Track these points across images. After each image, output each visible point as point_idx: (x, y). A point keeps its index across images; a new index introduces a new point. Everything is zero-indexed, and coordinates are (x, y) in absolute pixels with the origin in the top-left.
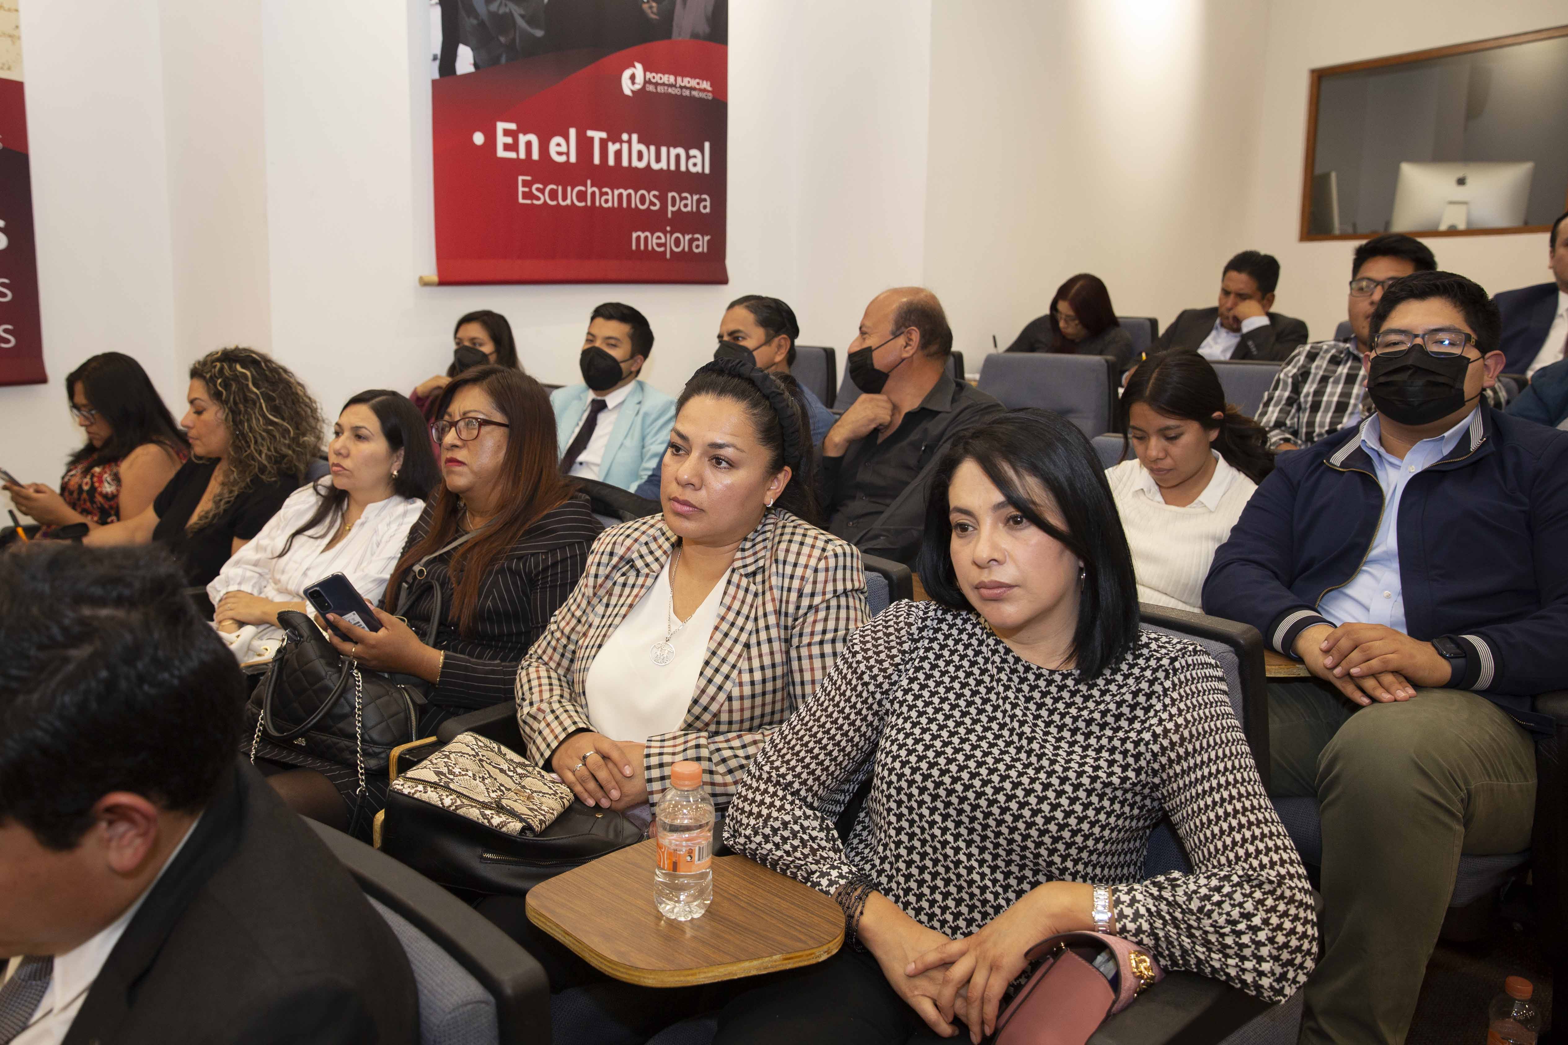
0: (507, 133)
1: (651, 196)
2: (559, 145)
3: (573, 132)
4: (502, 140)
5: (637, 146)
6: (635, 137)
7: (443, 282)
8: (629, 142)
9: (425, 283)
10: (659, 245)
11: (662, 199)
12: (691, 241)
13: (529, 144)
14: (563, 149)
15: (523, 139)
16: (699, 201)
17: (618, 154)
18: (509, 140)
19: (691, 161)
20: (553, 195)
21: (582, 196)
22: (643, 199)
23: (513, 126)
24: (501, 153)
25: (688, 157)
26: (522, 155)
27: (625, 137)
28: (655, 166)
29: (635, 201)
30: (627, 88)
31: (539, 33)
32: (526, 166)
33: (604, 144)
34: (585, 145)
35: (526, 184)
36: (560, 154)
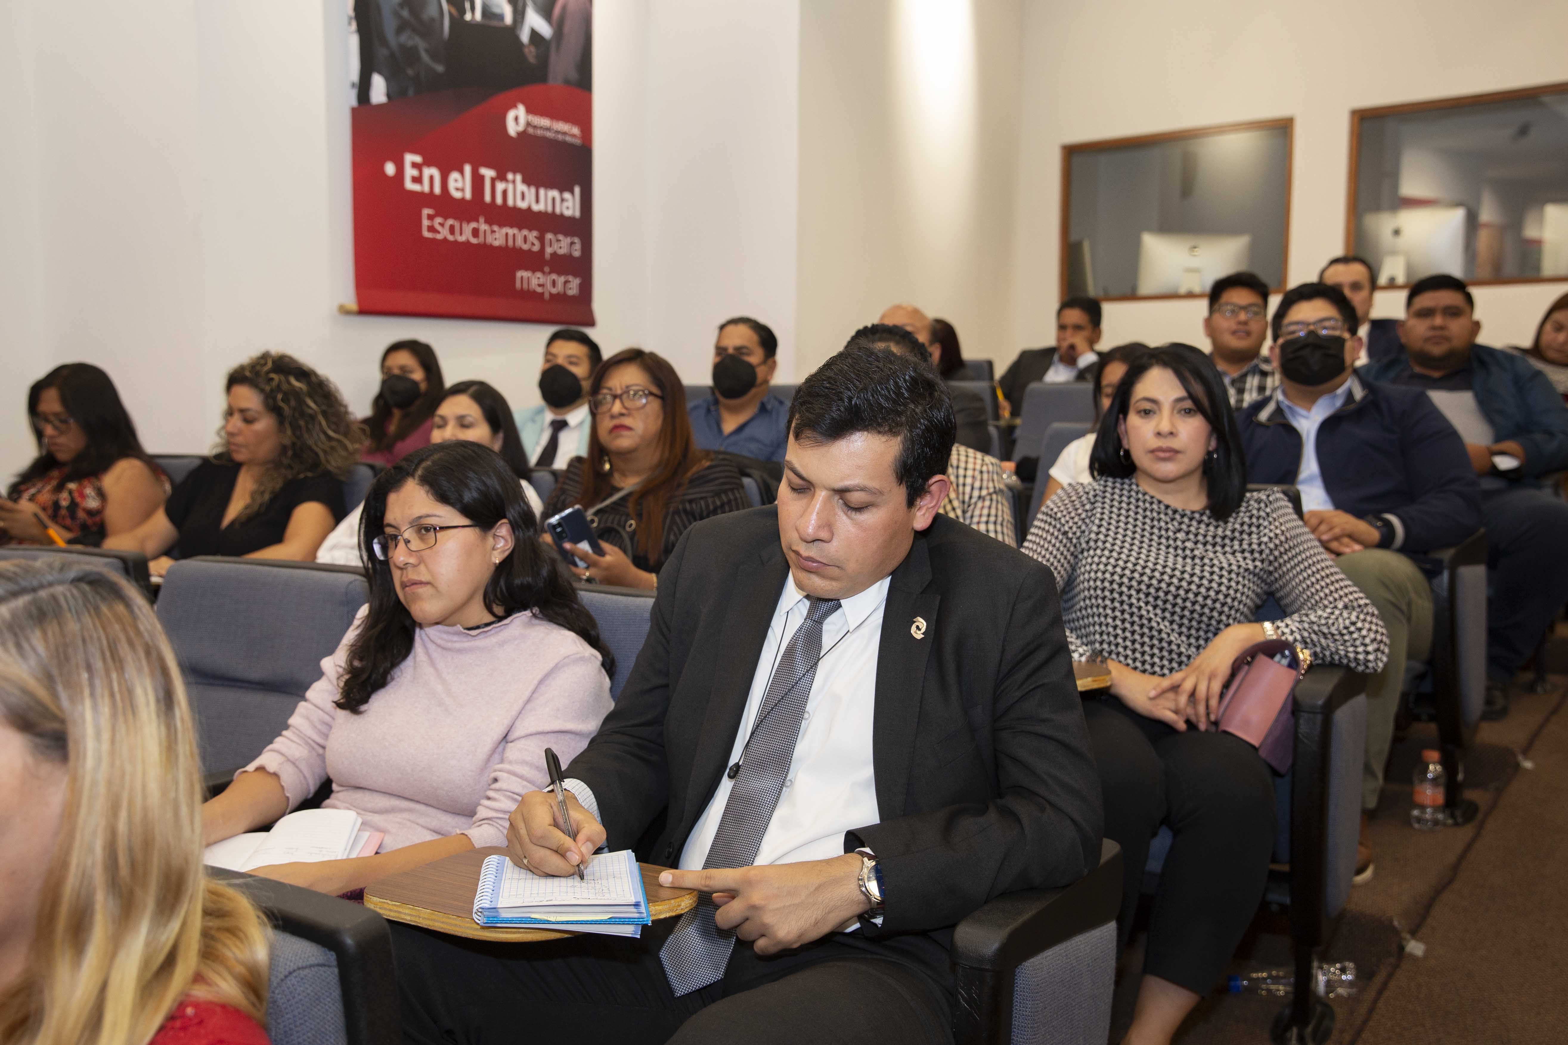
0: (414, 165)
1: (532, 235)
2: (456, 181)
3: (468, 169)
4: (410, 172)
5: (521, 187)
6: (519, 178)
7: (363, 311)
8: (514, 182)
9: (344, 311)
10: (540, 285)
11: (541, 239)
12: (566, 282)
13: (431, 178)
14: (460, 185)
15: (428, 172)
16: (572, 243)
17: (505, 193)
18: (415, 173)
19: (565, 204)
20: (452, 230)
21: (475, 232)
22: (525, 239)
23: (418, 159)
24: (409, 185)
25: (563, 200)
26: (426, 189)
27: (510, 176)
28: (536, 208)
29: (520, 242)
30: (512, 129)
31: (440, 68)
32: (427, 199)
33: (493, 181)
34: (478, 182)
35: (431, 217)
36: (457, 189)
